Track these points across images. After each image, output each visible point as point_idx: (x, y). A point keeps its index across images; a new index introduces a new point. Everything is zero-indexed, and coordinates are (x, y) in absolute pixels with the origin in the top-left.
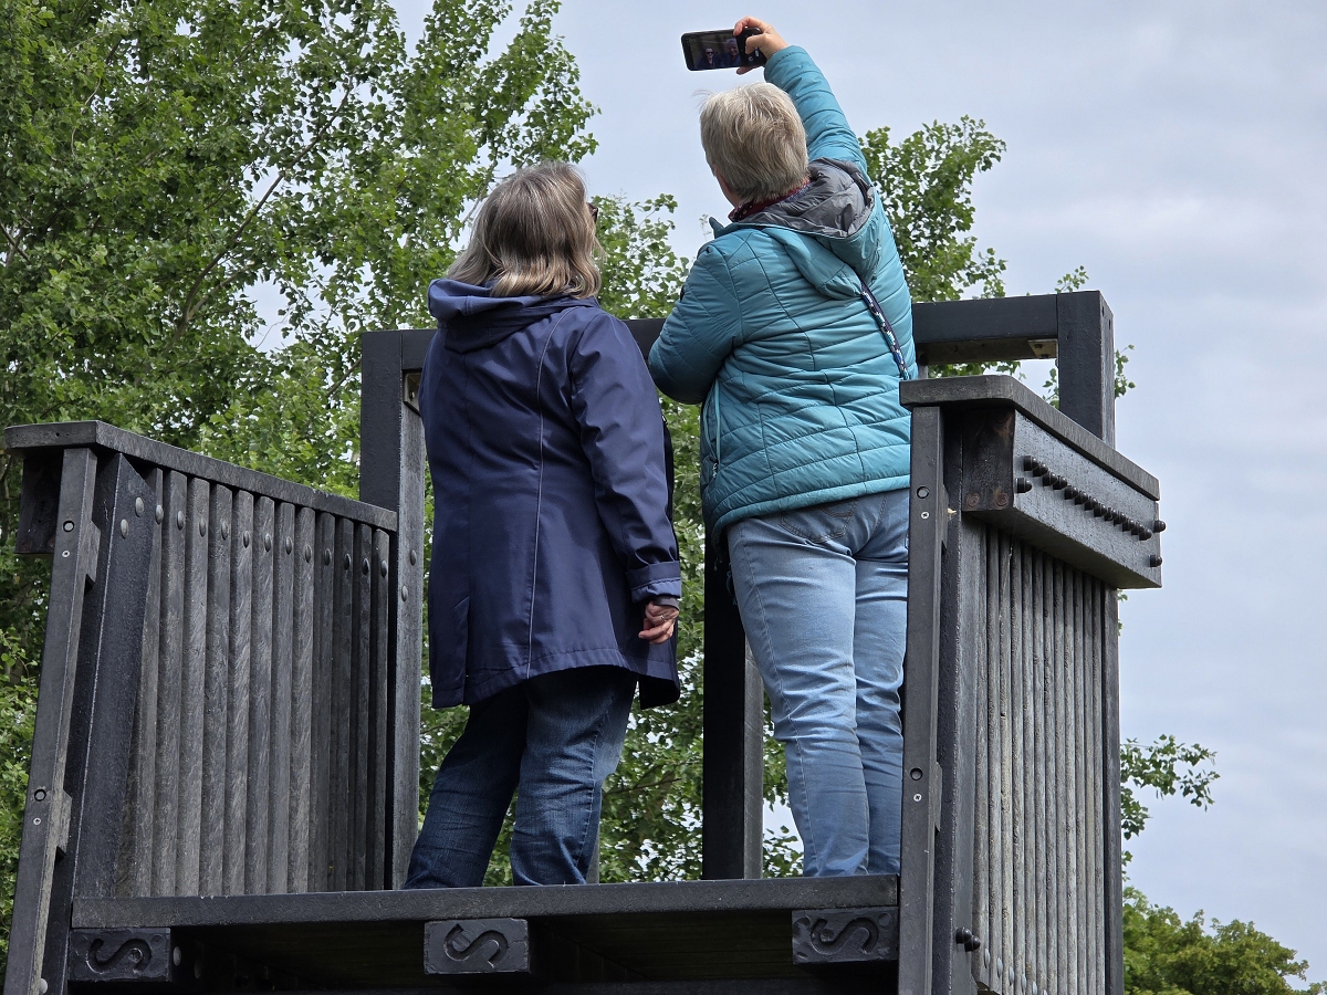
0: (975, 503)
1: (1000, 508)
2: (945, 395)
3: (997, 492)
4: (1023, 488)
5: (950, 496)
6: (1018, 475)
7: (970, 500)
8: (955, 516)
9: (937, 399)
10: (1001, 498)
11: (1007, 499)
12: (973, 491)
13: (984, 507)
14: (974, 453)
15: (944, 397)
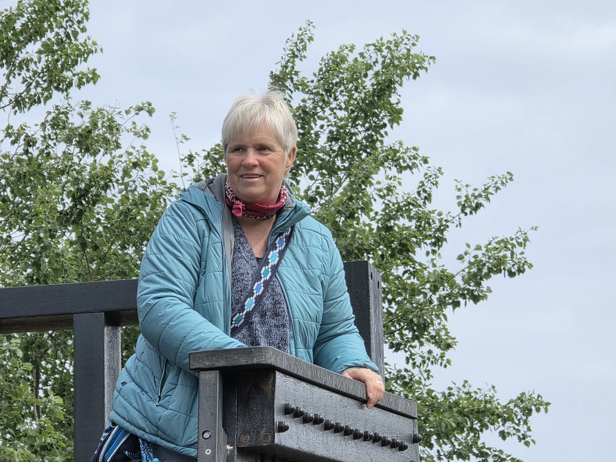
0: (246, 441)
1: (265, 445)
2: (222, 362)
3: (263, 432)
4: (283, 429)
5: (228, 436)
6: (278, 418)
7: (243, 439)
8: (232, 451)
9: (216, 366)
10: (266, 437)
11: (270, 437)
12: (245, 432)
13: (253, 444)
14: (245, 403)
15: (222, 363)
